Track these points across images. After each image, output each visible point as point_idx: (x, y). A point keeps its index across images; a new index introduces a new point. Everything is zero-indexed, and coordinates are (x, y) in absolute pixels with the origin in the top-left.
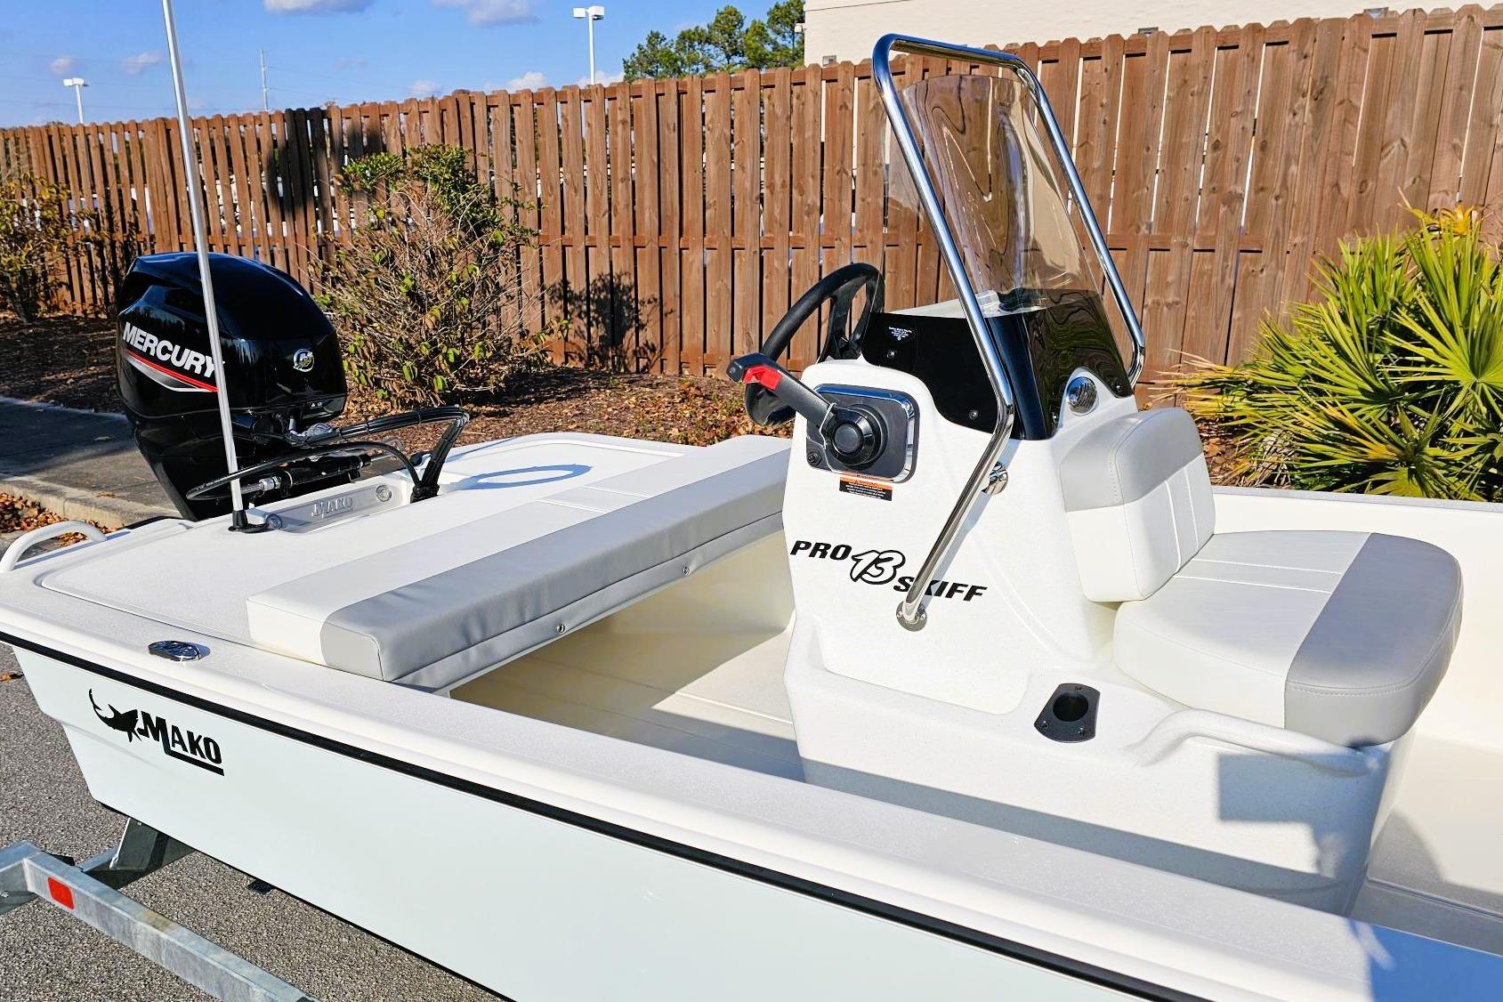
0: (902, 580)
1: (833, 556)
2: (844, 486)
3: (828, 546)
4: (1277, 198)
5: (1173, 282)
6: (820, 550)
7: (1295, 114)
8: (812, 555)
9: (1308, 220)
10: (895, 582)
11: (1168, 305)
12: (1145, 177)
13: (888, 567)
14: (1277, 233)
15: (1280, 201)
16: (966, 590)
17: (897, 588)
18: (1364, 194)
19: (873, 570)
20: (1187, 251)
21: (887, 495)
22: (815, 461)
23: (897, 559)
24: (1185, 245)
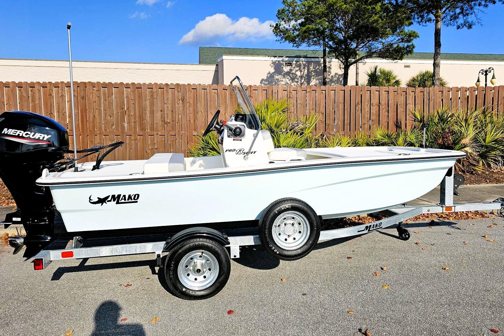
0: (244, 153)
1: (233, 151)
2: (234, 140)
3: (232, 150)
4: (177, 123)
5: (156, 143)
6: (230, 151)
7: (178, 104)
8: (229, 151)
9: (185, 128)
10: (243, 153)
11: (156, 149)
12: (145, 117)
13: (241, 151)
14: (179, 131)
15: (178, 124)
16: (254, 152)
17: (243, 154)
18: (195, 122)
19: (239, 152)
20: (158, 135)
21: (241, 140)
22: (229, 136)
23: (243, 150)
24: (158, 134)
